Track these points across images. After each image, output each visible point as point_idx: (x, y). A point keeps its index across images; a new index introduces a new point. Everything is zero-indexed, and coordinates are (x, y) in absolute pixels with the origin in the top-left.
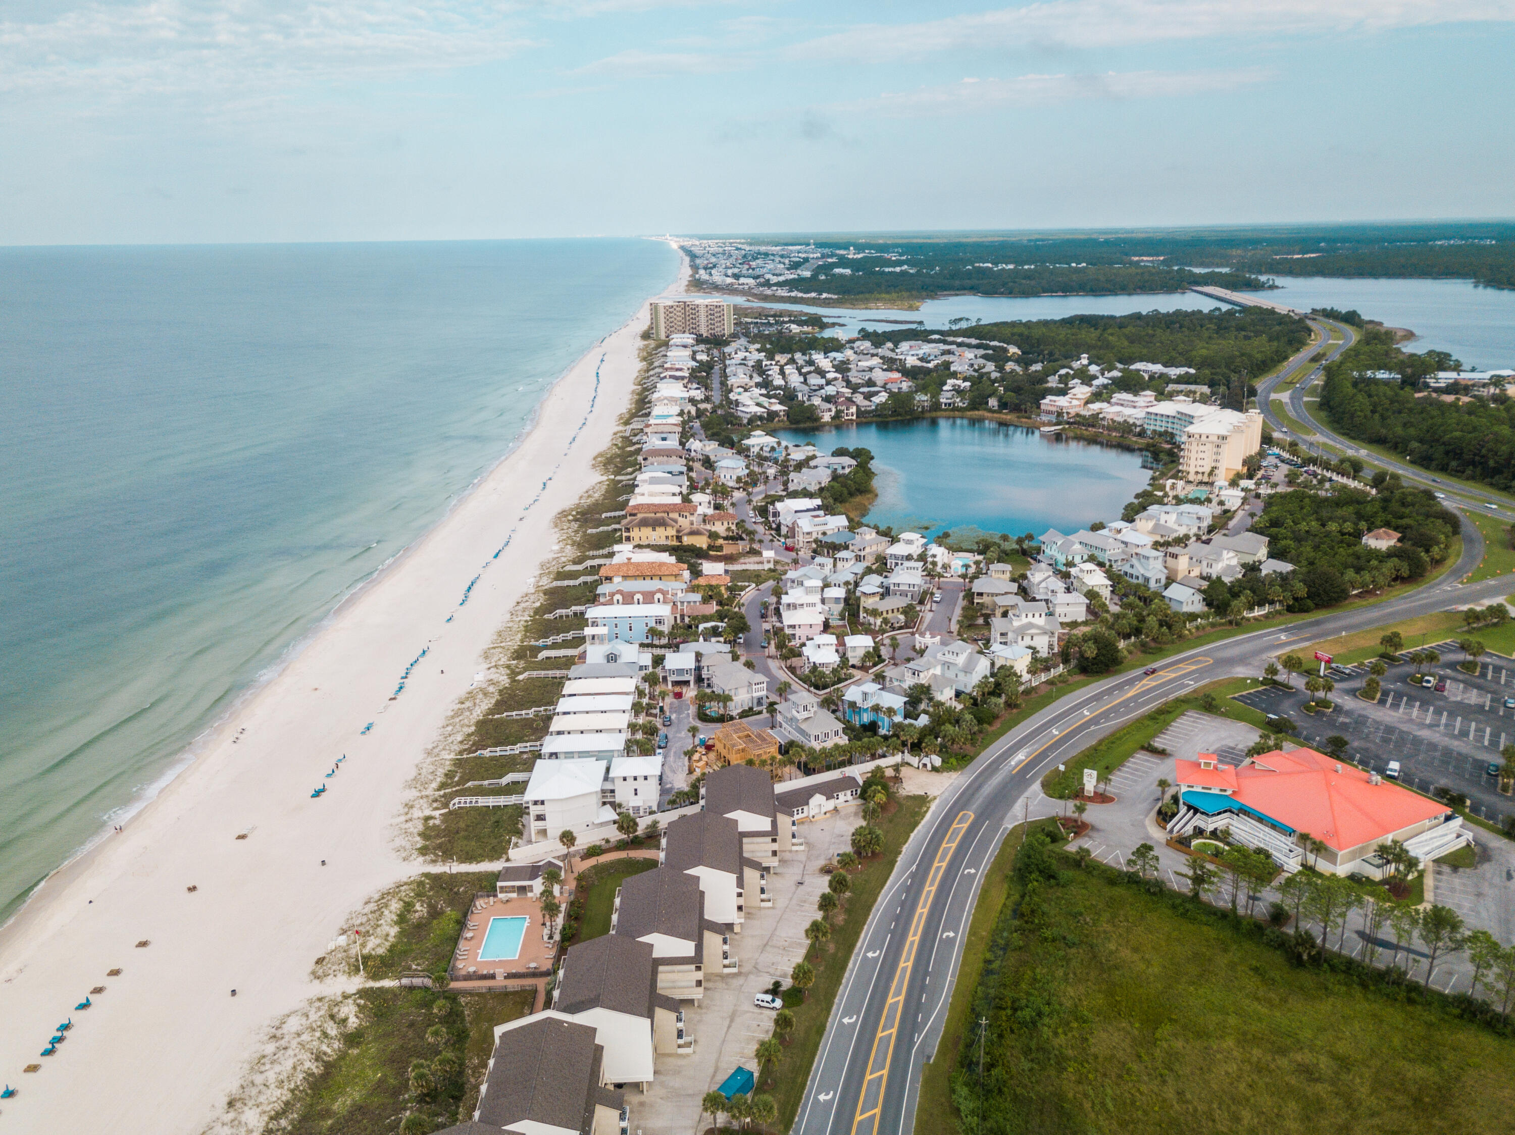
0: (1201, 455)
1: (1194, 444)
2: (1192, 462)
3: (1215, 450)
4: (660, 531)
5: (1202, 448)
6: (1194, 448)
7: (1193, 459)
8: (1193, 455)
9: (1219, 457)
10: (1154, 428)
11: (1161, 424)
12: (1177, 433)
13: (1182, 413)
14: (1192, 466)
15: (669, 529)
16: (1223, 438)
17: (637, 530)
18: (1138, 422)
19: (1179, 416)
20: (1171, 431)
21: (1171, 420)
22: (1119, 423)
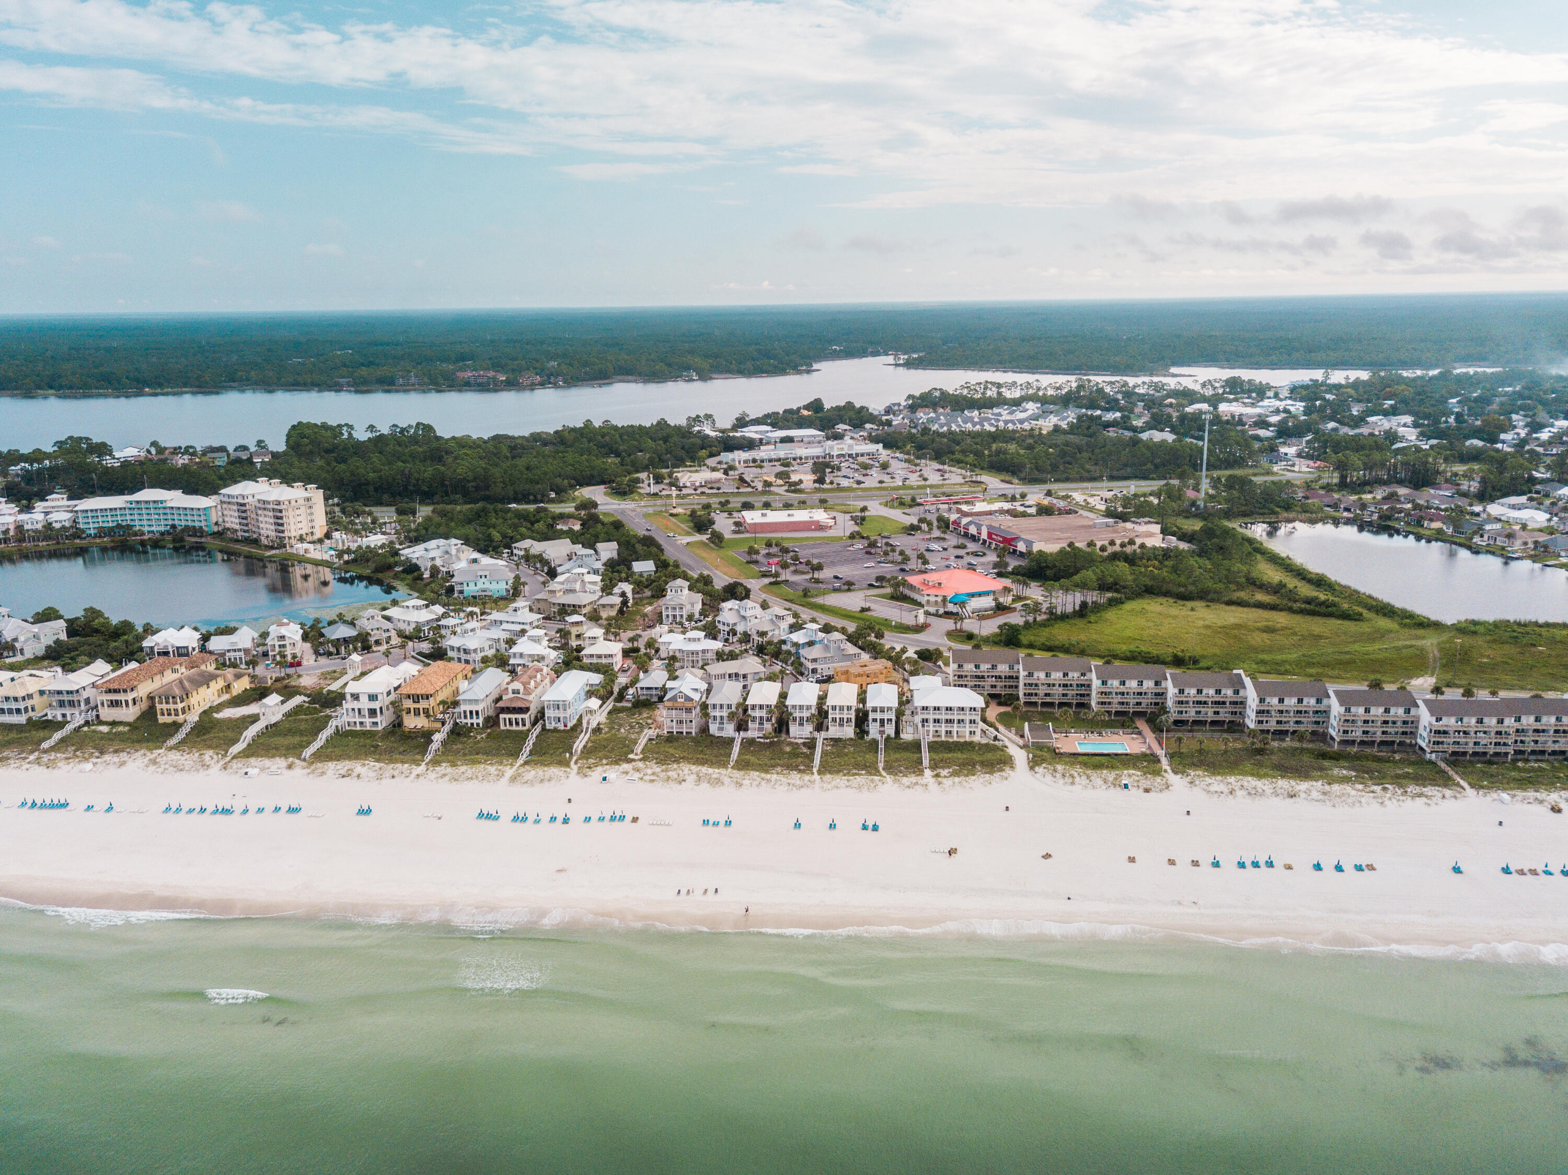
0: (299, 519)
1: (290, 510)
2: (292, 527)
3: (308, 511)
4: (213, 684)
5: (298, 512)
6: (291, 513)
7: (291, 524)
8: (292, 520)
9: (313, 517)
10: (96, 525)
11: (105, 519)
12: (137, 523)
13: (138, 502)
14: (293, 530)
15: (219, 679)
16: (308, 499)
17: (195, 693)
18: (67, 524)
19: (133, 506)
20: (124, 524)
21: (118, 512)
22: (36, 531)
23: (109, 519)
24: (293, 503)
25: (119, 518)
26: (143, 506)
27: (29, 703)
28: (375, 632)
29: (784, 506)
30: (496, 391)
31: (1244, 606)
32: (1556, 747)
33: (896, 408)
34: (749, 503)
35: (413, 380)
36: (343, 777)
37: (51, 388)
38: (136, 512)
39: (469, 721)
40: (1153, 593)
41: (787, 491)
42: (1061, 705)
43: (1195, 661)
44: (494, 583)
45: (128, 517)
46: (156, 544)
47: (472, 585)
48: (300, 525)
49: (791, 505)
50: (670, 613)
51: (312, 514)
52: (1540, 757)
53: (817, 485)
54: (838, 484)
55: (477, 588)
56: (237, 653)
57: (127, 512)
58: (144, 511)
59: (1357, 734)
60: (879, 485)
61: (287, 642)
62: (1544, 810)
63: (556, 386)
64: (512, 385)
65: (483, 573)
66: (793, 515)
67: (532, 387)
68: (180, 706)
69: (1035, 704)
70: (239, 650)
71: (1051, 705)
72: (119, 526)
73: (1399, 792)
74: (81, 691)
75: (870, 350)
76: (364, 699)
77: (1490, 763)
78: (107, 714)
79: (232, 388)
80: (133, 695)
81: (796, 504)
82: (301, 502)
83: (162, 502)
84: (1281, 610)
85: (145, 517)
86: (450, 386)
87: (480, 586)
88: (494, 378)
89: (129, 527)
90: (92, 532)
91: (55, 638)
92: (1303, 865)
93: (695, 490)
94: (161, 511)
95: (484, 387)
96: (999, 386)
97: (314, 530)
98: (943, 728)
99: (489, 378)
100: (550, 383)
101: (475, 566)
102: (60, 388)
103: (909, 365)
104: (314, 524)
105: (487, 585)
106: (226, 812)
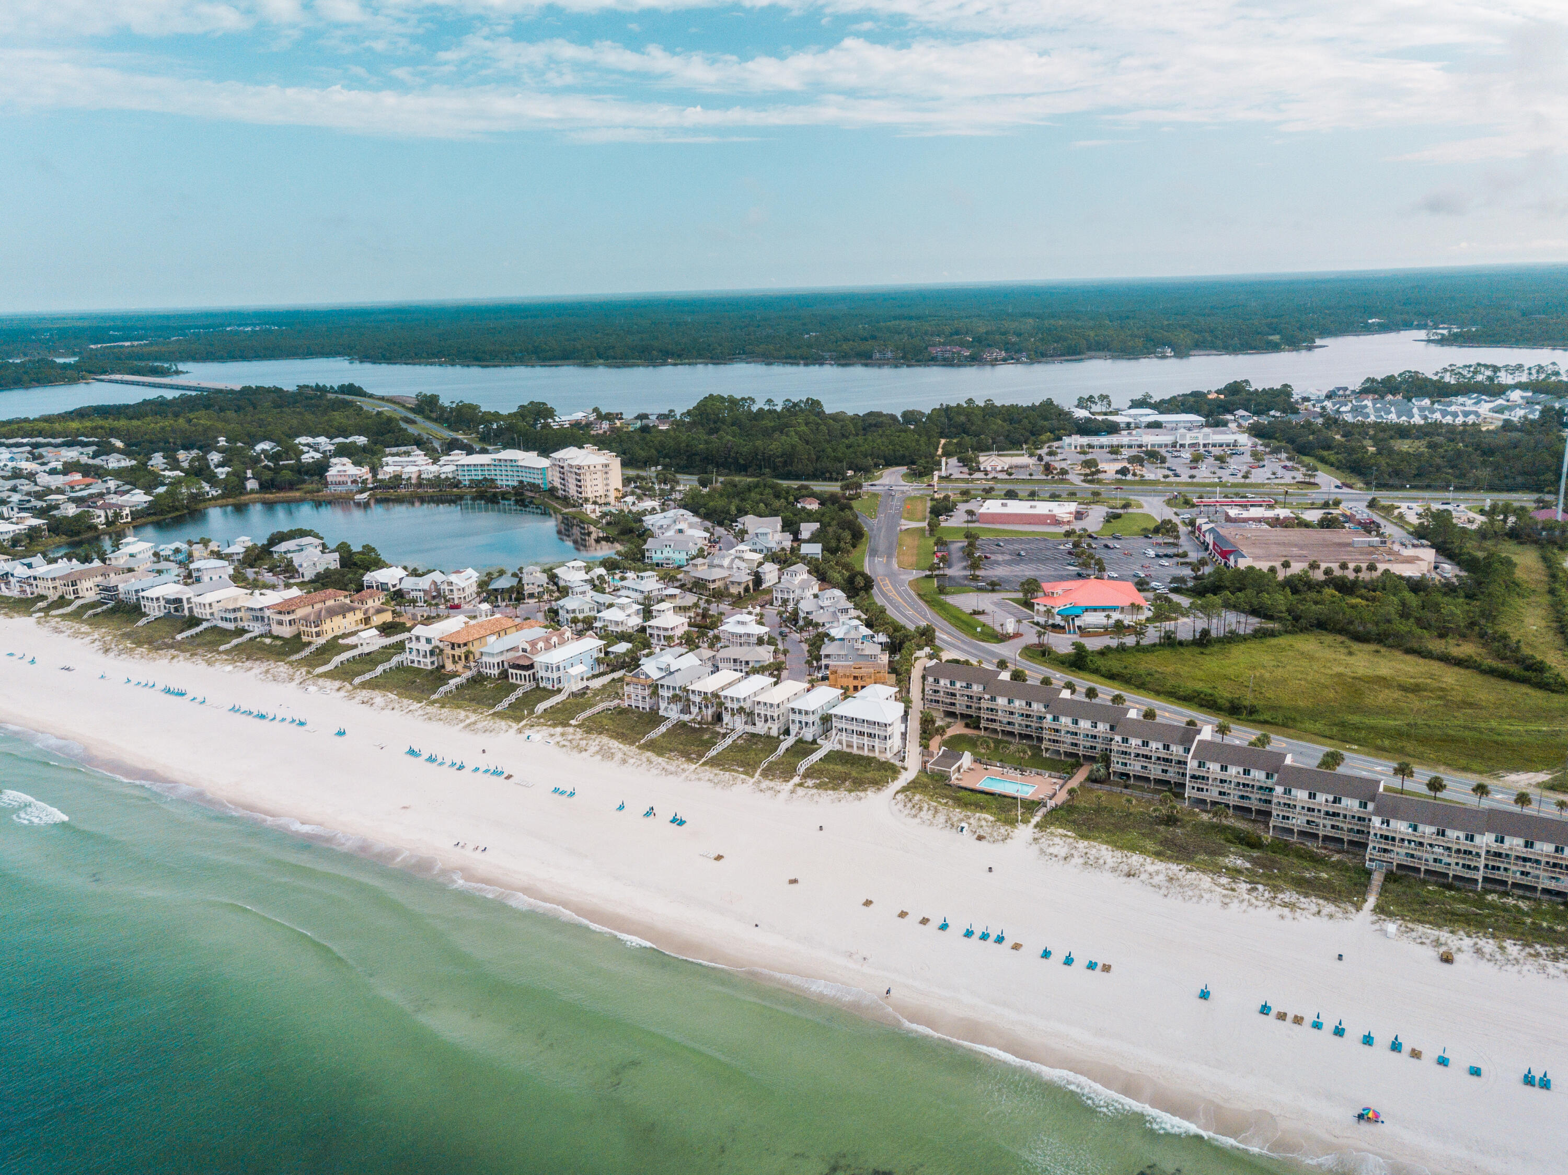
0: (595, 482)
1: (588, 474)
2: (589, 489)
3: (604, 476)
4: (350, 615)
5: (595, 476)
6: (588, 477)
7: (589, 487)
8: (588, 483)
9: (609, 481)
10: (470, 478)
11: (476, 473)
12: (498, 477)
13: (500, 460)
14: (589, 492)
15: (357, 612)
16: (607, 466)
17: (328, 621)
18: (450, 476)
19: (496, 463)
20: (489, 477)
21: (486, 468)
22: (429, 480)
23: (480, 473)
24: (592, 468)
25: (486, 473)
26: (502, 463)
27: (239, 615)
28: (531, 586)
29: (1050, 497)
30: (959, 366)
31: (1424, 657)
32: (1552, 885)
33: (1341, 392)
34: (1013, 491)
35: (889, 355)
36: (363, 703)
37: (600, 358)
38: (498, 468)
39: (488, 671)
40: (1326, 629)
41: (1084, 481)
42: (1022, 736)
43: (1252, 711)
44: (677, 553)
45: (493, 473)
46: (505, 496)
47: (659, 552)
48: (596, 488)
49: (1059, 496)
50: (779, 596)
51: (607, 479)
52: (1528, 894)
53: (1119, 476)
54: (1142, 476)
55: (663, 556)
56: (418, 593)
57: (492, 468)
58: (503, 468)
59: (1299, 822)
60: (1190, 480)
61: (454, 588)
62: (1430, 954)
63: (1018, 361)
64: (975, 360)
65: (668, 543)
66: (1035, 507)
67: (994, 363)
68: (314, 630)
69: (995, 731)
70: (420, 590)
71: (1011, 734)
72: (485, 479)
73: (1267, 894)
74: (266, 610)
75: (1415, 323)
76: (423, 641)
77: (1450, 887)
78: (277, 630)
79: (742, 360)
80: (292, 617)
81: (1064, 495)
82: (599, 467)
83: (516, 461)
84: (1467, 667)
85: (504, 473)
86: (918, 361)
87: (665, 554)
88: (959, 353)
89: (492, 480)
90: (467, 483)
91: (325, 567)
92: (1033, 948)
93: (986, 475)
94: (515, 469)
95: (948, 362)
96: (1496, 369)
97: (609, 494)
98: (855, 739)
99: (954, 353)
100: (1013, 359)
101: (680, 536)
102: (607, 358)
103: (1443, 341)
104: (609, 488)
105: (671, 555)
106: (262, 717)
